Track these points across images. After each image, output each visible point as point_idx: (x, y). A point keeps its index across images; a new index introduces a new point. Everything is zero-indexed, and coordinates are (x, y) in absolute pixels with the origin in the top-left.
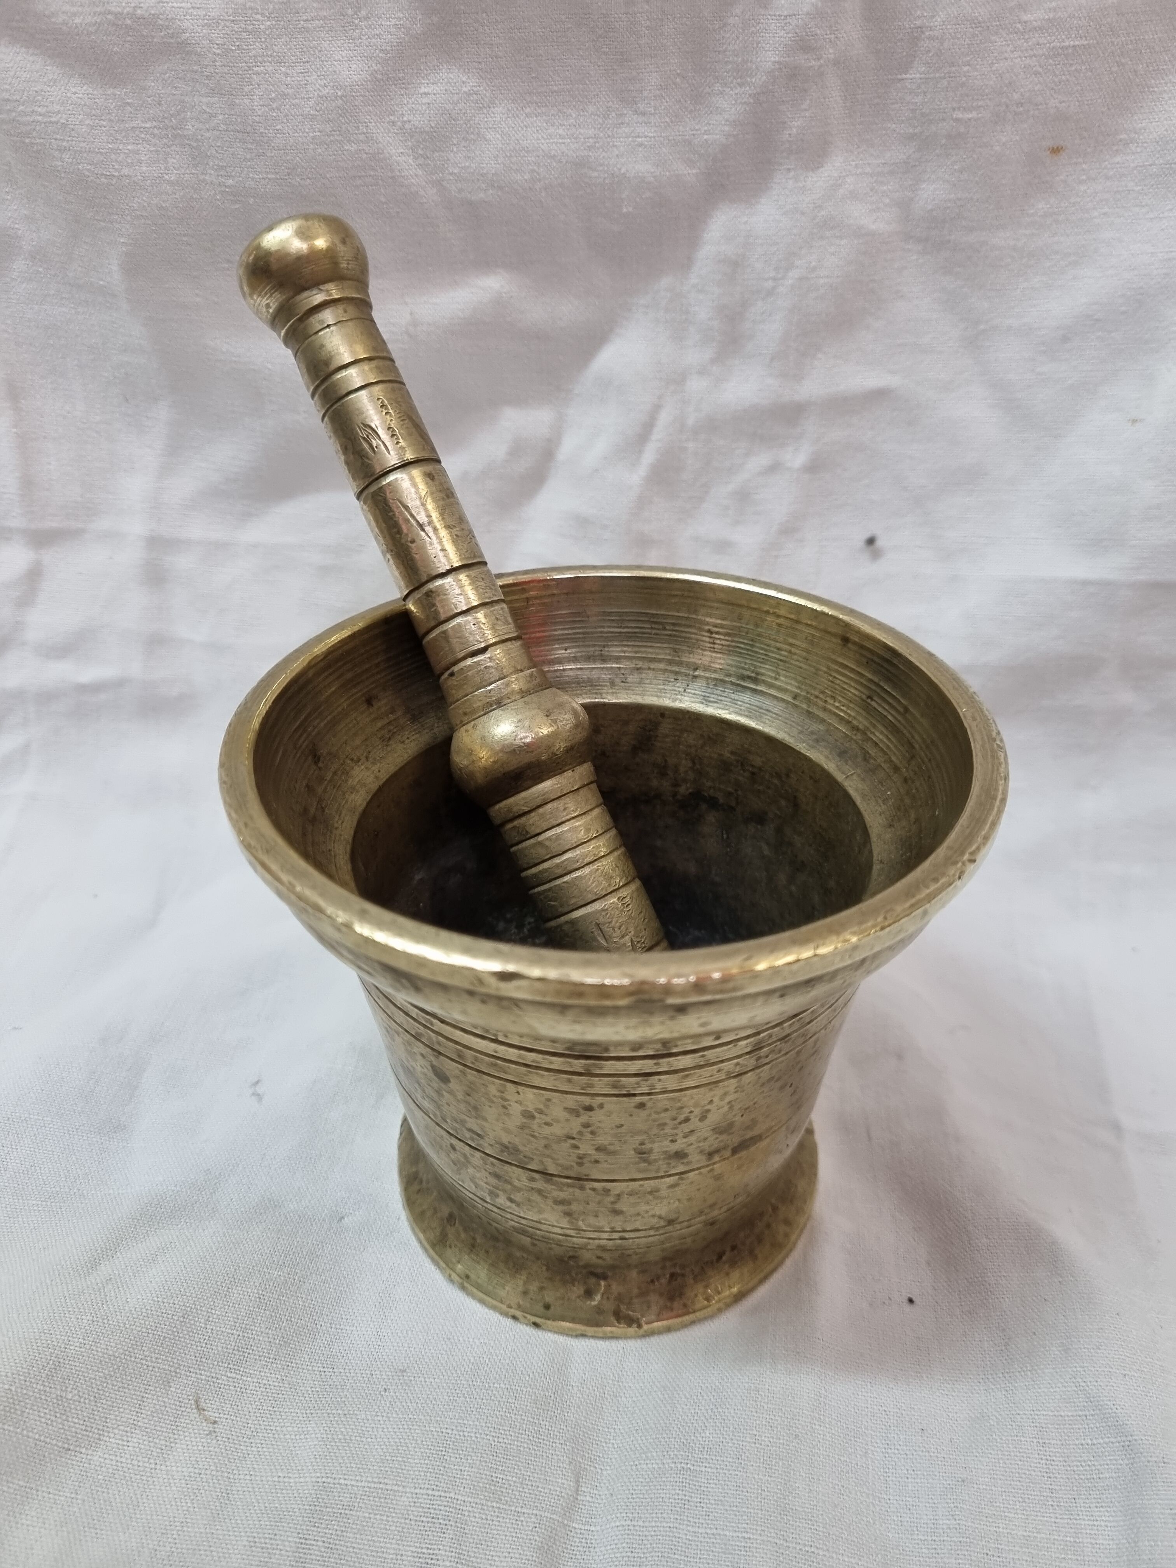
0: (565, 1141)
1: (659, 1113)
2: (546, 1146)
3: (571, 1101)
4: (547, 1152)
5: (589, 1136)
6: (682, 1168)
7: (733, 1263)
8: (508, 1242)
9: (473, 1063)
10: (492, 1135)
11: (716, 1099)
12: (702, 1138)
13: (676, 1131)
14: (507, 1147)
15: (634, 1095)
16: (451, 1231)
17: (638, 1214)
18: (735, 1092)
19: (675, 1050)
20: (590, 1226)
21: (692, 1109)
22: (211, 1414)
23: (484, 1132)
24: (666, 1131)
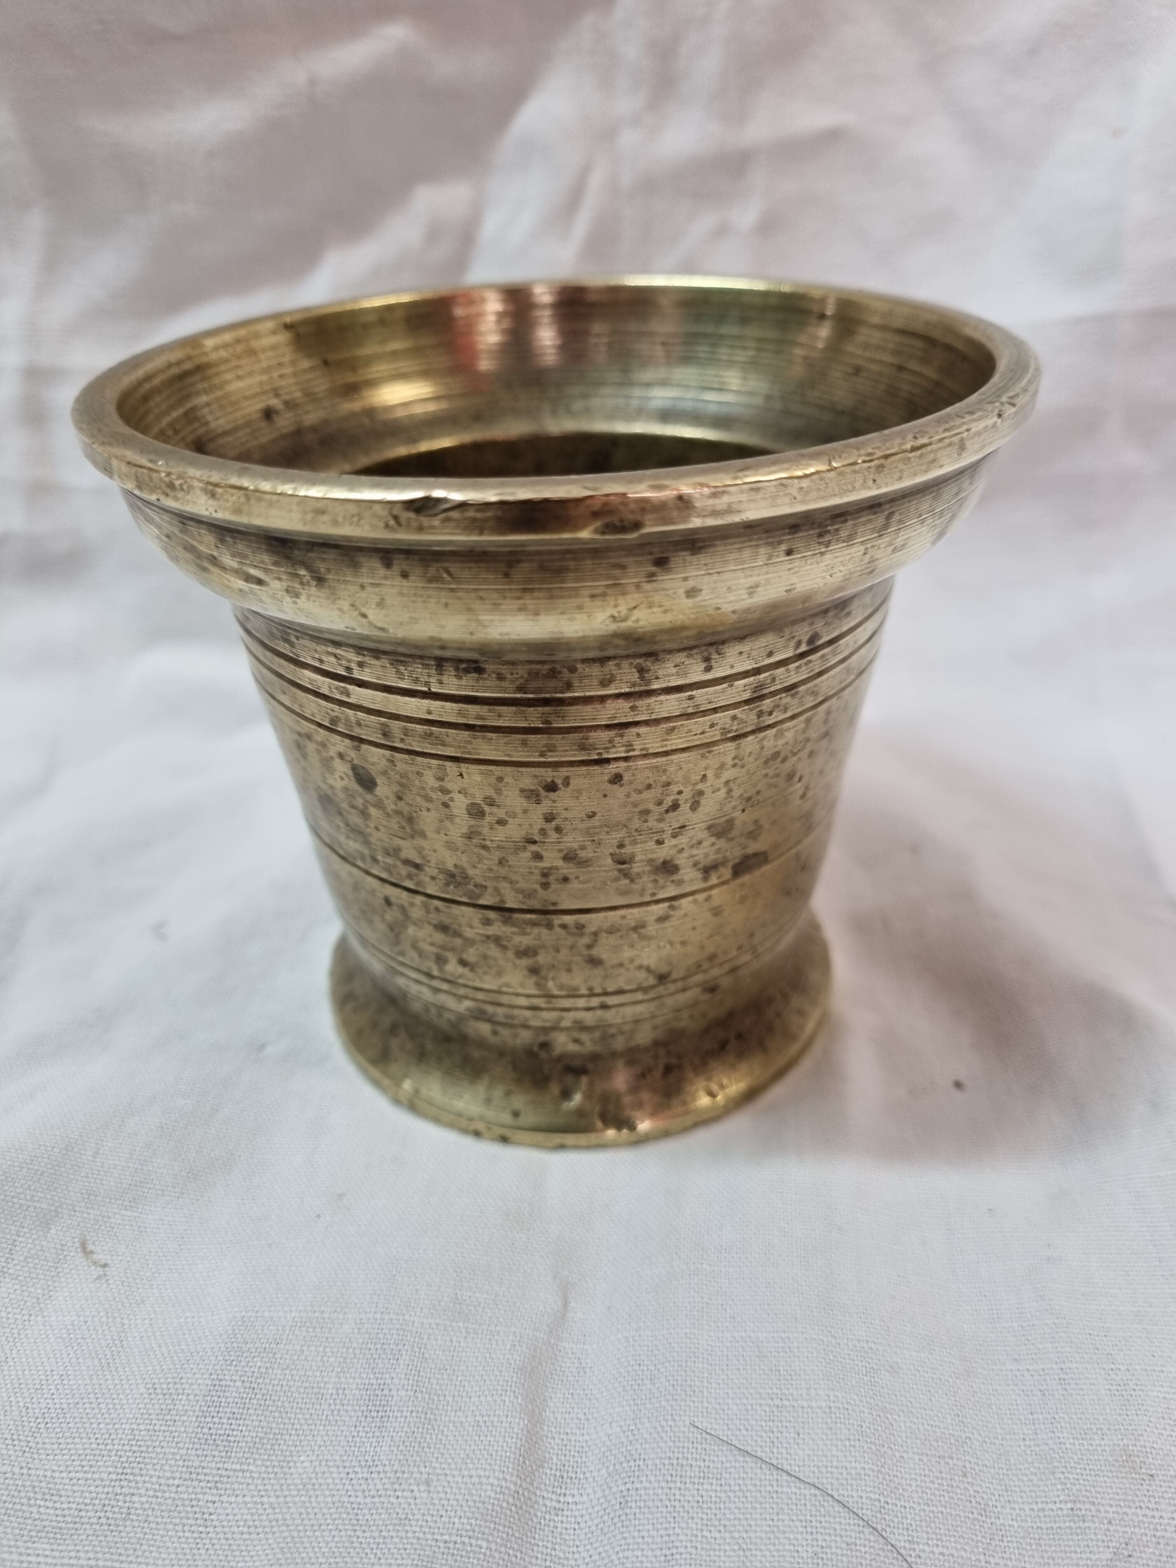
0: (525, 848)
1: (640, 792)
2: (501, 862)
3: (528, 779)
4: (503, 871)
5: (553, 836)
6: (672, 891)
7: (741, 1055)
8: (464, 1039)
9: (402, 740)
10: (433, 859)
11: (710, 774)
12: (694, 841)
13: (662, 825)
14: (453, 876)
15: (608, 761)
16: (395, 1043)
17: (621, 965)
18: (734, 766)
19: (655, 686)
20: (561, 987)
21: (681, 788)
22: (100, 1257)
23: (424, 858)
24: (650, 824)
